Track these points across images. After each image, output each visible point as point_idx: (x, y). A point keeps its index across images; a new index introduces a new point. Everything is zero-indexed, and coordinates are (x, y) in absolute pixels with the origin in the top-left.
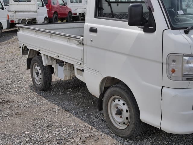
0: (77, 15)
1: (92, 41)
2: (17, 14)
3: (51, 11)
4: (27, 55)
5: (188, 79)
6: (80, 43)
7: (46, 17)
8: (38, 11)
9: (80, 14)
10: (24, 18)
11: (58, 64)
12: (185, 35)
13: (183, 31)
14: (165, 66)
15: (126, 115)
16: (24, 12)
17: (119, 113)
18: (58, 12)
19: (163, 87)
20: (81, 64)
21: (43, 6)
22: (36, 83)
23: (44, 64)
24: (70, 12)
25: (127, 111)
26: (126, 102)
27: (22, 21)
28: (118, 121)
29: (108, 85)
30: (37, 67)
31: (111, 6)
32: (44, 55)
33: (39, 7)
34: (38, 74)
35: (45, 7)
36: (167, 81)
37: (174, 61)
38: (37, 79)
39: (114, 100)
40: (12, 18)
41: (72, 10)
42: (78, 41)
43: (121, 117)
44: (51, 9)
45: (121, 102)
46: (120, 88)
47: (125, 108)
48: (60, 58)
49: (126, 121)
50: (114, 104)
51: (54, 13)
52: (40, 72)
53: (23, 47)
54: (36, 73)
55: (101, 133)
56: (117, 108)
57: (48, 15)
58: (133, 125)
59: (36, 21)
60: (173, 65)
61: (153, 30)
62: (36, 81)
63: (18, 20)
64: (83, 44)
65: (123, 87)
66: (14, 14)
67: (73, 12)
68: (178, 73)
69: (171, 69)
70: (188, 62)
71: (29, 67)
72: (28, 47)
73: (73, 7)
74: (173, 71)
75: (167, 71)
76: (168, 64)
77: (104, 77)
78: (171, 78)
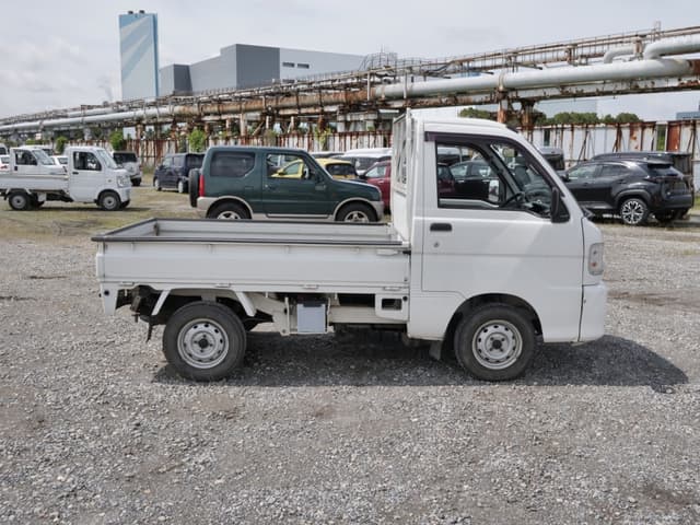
1: (437, 245)
6: (399, 253)
11: (300, 305)
15: (512, 344)
17: (498, 345)
19: (583, 286)
20: (401, 288)
22: (194, 368)
23: (250, 314)
25: (515, 337)
26: (515, 324)
30: (201, 328)
32: (244, 292)
34: (204, 344)
37: (595, 253)
39: (484, 329)
42: (395, 249)
43: (501, 351)
45: (501, 328)
47: (510, 333)
48: (321, 291)
49: (512, 353)
50: (484, 335)
52: (218, 337)
54: (195, 342)
61: (566, 219)
64: (409, 253)
69: (592, 262)
74: (594, 265)
75: (588, 265)
76: (590, 258)
77: (468, 297)
78: (592, 273)
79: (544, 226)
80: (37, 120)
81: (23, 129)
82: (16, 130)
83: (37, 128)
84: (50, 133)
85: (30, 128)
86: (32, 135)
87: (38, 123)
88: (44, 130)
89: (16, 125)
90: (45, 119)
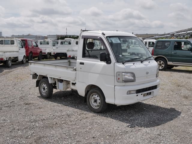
0: (46, 54)
1: (81, 69)
2: (6, 53)
3: (28, 51)
4: (36, 79)
5: (124, 82)
6: (74, 70)
7: (25, 56)
8: (20, 51)
9: (48, 53)
10: (10, 56)
11: (59, 82)
12: (122, 65)
13: (122, 63)
14: (115, 77)
15: (99, 101)
16: (10, 52)
17: (96, 101)
18: (33, 52)
19: (115, 86)
20: (74, 80)
21: (22, 47)
22: (42, 94)
23: (50, 83)
24: (41, 52)
25: (99, 100)
26: (99, 96)
27: (9, 59)
28: (94, 105)
29: (89, 90)
30: (44, 85)
31: (88, 52)
32: (50, 77)
33: (20, 48)
34: (44, 89)
35: (24, 48)
36: (117, 83)
37: (119, 75)
38: (44, 92)
39: (93, 95)
40: (2, 56)
41: (42, 50)
42: (73, 69)
43: (96, 103)
44: (28, 49)
45: (96, 96)
46: (95, 89)
47: (98, 98)
48: (61, 78)
49: (99, 104)
50: (92, 97)
51: (30, 53)
52: (46, 88)
53: (33, 74)
54: (43, 88)
55: (87, 112)
56: (94, 99)
57: (26, 54)
58: (102, 105)
59: (18, 58)
60: (118, 77)
61: (110, 63)
62: (42, 93)
63: (7, 58)
64: (76, 70)
65: (97, 89)
66: (3, 54)
67: (43, 52)
68: (121, 80)
69: (118, 78)
70: (124, 76)
71: (37, 86)
72: (37, 74)
73: (43, 48)
74: (119, 79)
75: (116, 79)
76: (117, 76)
77: (88, 85)
78: (118, 82)
79: (105, 65)
80: (185, 31)
81: (181, 34)
82: (179, 35)
83: (185, 34)
84: (189, 35)
85: (183, 34)
86: (184, 36)
87: (185, 32)
88: (187, 34)
89: (179, 33)
90: (188, 31)
